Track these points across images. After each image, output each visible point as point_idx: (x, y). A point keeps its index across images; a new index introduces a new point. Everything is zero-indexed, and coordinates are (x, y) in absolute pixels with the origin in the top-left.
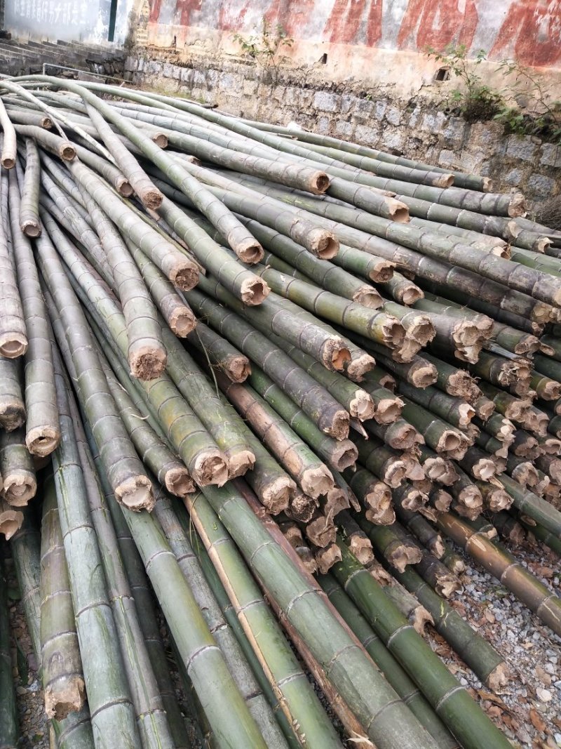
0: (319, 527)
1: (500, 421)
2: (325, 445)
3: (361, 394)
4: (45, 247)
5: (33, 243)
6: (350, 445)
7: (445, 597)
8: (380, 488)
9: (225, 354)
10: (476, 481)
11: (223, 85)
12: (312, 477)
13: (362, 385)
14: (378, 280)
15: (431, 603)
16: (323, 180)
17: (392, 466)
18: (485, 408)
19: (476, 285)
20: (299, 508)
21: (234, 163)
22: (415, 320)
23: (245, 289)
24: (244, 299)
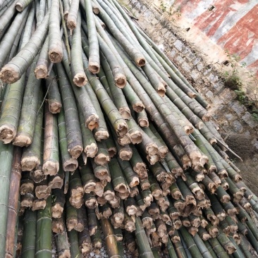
0: (42, 189)
1: (148, 194)
2: (65, 156)
3: (94, 145)
4: (19, 18)
5: (16, 13)
6: (76, 163)
7: (81, 252)
8: (80, 189)
9: (54, 98)
10: (125, 212)
11: (145, 14)
12: (49, 165)
13: (98, 143)
14: (135, 109)
15: (74, 252)
16: (143, 61)
17: (91, 183)
18: (146, 185)
19: (170, 134)
20: (36, 174)
21: (116, 35)
22: (137, 131)
23: (77, 77)
24: (74, 80)
